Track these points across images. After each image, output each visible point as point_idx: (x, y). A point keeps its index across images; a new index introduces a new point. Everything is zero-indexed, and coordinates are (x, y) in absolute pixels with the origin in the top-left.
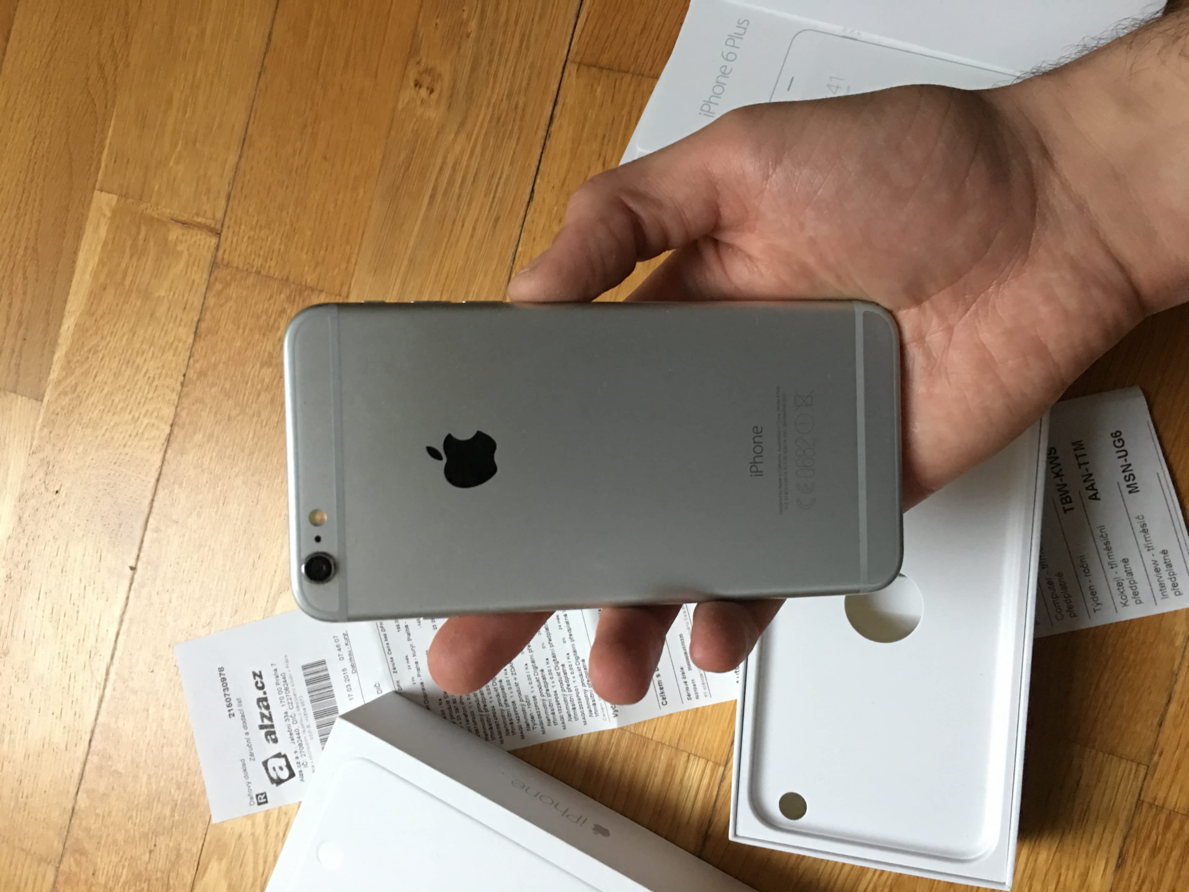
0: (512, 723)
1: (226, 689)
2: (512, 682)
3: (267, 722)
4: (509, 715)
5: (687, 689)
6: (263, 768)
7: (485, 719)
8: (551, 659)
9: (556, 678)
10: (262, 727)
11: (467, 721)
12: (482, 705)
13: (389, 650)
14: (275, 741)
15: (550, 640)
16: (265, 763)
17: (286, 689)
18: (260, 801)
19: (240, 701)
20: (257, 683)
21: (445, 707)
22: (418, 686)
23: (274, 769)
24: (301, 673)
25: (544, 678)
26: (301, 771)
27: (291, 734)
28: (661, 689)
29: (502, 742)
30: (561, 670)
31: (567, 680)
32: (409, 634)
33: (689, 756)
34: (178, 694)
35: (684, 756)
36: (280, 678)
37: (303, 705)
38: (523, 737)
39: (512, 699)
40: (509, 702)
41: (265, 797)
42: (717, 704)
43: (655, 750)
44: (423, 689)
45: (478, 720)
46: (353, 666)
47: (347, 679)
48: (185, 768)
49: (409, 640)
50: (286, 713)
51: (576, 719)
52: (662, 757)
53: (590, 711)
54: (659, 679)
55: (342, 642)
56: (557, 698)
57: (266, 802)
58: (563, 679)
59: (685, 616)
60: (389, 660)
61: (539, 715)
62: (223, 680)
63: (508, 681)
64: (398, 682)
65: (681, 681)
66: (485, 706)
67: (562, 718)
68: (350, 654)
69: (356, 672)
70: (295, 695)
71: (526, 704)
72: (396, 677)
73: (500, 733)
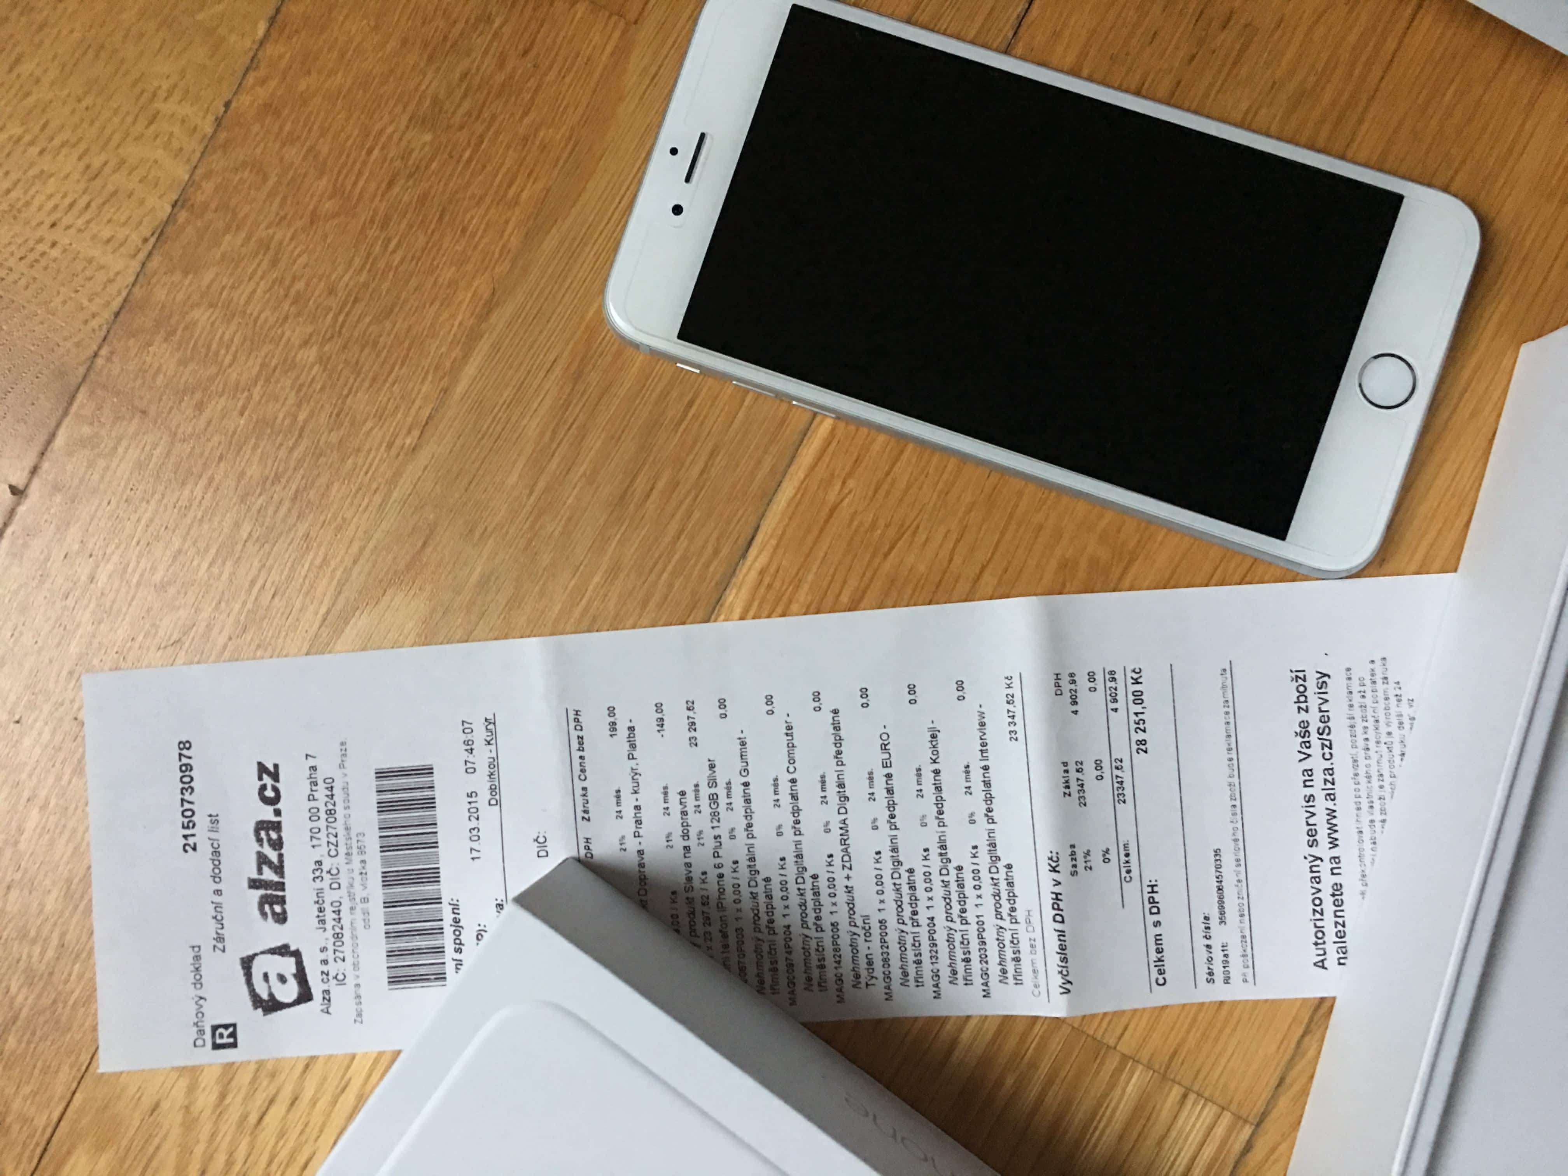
0: (822, 967)
1: (187, 787)
2: (841, 883)
3: (269, 875)
4: (820, 949)
5: (1210, 960)
6: (240, 972)
7: (765, 948)
8: (935, 851)
9: (938, 892)
10: (254, 884)
11: (726, 946)
12: (764, 919)
13: (583, 771)
14: (281, 918)
15: (941, 813)
16: (247, 963)
17: (330, 813)
18: (219, 1041)
19: (214, 820)
20: (263, 788)
21: (683, 909)
22: (631, 857)
23: (266, 976)
24: (373, 783)
25: (913, 888)
26: (327, 992)
27: (321, 910)
28: (1159, 951)
29: (793, 1002)
30: (952, 878)
31: (963, 899)
32: (633, 746)
33: (1185, 1096)
34: (70, 782)
35: (1176, 1092)
36: (321, 786)
37: (361, 851)
38: (841, 1000)
39: (834, 918)
40: (826, 923)
41: (233, 1035)
42: (1266, 1001)
43: (1119, 1070)
44: (641, 865)
45: (749, 947)
46: (494, 790)
47: (474, 814)
48: (55, 941)
49: (631, 757)
50: (319, 863)
51: (968, 982)
52: (1130, 1088)
53: (1004, 971)
54: (1158, 930)
55: (479, 735)
56: (932, 933)
57: (234, 1045)
58: (954, 897)
59: (1234, 814)
60: (579, 792)
61: (886, 961)
62: (186, 769)
63: (831, 880)
64: (587, 840)
65: (1200, 942)
66: (771, 921)
67: (936, 975)
68: (494, 764)
69: (498, 803)
70: (347, 829)
71: (862, 932)
72: (586, 830)
73: (792, 983)
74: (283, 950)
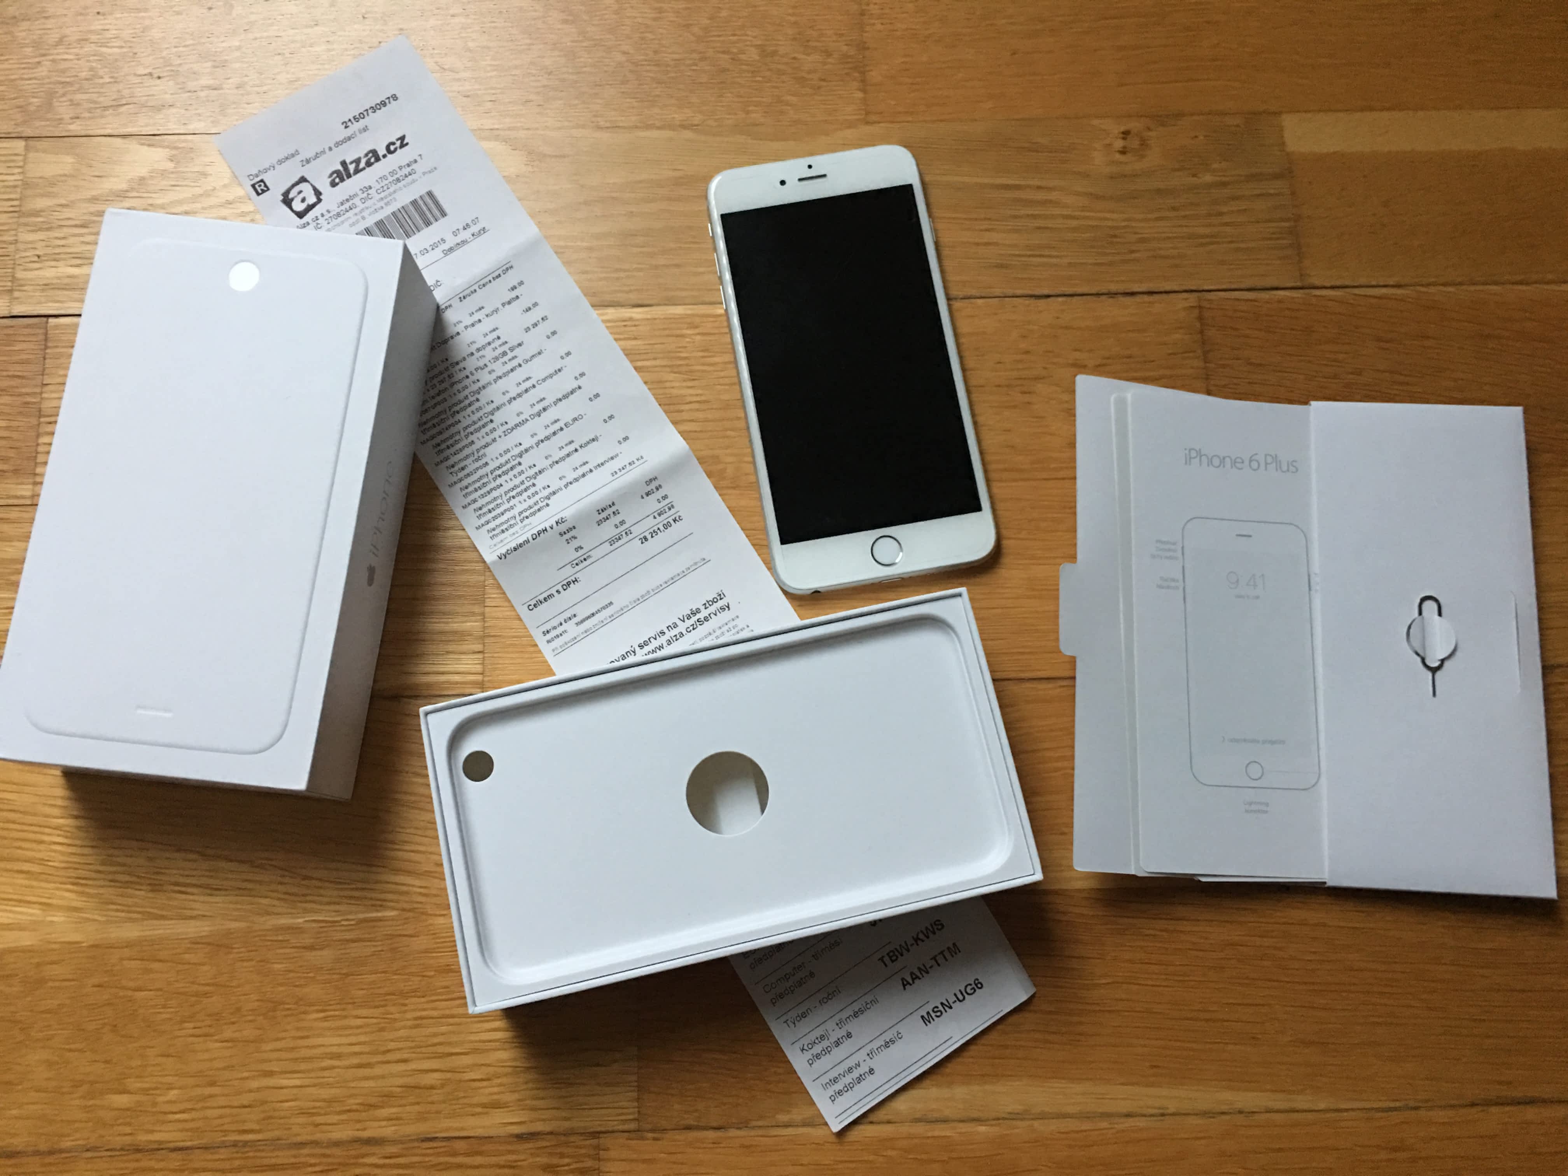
0: (448, 447)
1: (374, 109)
2: (496, 435)
3: (352, 168)
4: (457, 442)
5: (555, 628)
6: (296, 179)
7: (443, 416)
8: (536, 470)
9: (517, 481)
10: (344, 163)
11: (433, 397)
12: (457, 408)
13: (484, 285)
14: (333, 184)
15: (557, 462)
16: (303, 180)
17: (398, 180)
18: (257, 186)
19: (365, 129)
20: (393, 144)
21: (441, 368)
22: (452, 330)
23: (300, 192)
24: (423, 192)
25: (512, 469)
26: (308, 224)
27: (347, 200)
28: (545, 599)
29: (423, 443)
30: (527, 484)
31: (520, 494)
32: (509, 303)
33: (479, 652)
34: (348, 55)
35: (479, 647)
36: (409, 169)
37: (387, 204)
38: (437, 464)
39: (476, 441)
40: (471, 438)
41: (263, 191)
42: (549, 666)
43: (473, 614)
44: (452, 337)
45: (439, 408)
46: (451, 250)
47: (434, 247)
48: (265, 88)
49: (503, 305)
50: (370, 188)
51: (479, 517)
52: (469, 624)
53: (494, 530)
54: (555, 594)
55: (475, 229)
56: (494, 489)
57: (258, 194)
58: (519, 490)
59: (635, 602)
60: (472, 289)
61: (468, 475)
62: (383, 104)
63: (494, 429)
64: (450, 306)
65: (561, 618)
66: (458, 412)
67: (475, 501)
68: (464, 242)
69: (446, 255)
70: (395, 192)
71: (476, 457)
72: (455, 302)
73: (433, 437)
74: (318, 193)
